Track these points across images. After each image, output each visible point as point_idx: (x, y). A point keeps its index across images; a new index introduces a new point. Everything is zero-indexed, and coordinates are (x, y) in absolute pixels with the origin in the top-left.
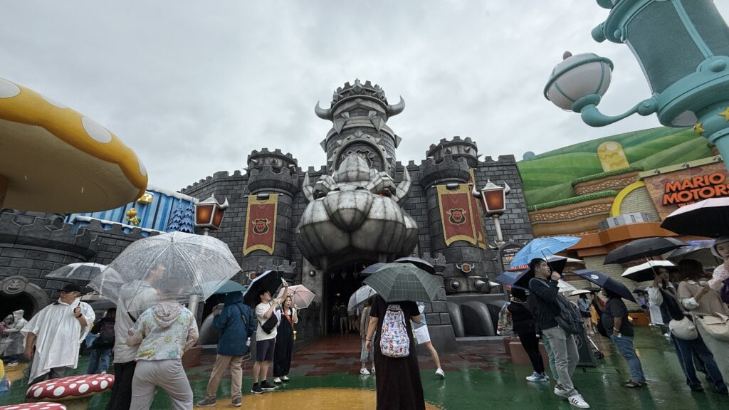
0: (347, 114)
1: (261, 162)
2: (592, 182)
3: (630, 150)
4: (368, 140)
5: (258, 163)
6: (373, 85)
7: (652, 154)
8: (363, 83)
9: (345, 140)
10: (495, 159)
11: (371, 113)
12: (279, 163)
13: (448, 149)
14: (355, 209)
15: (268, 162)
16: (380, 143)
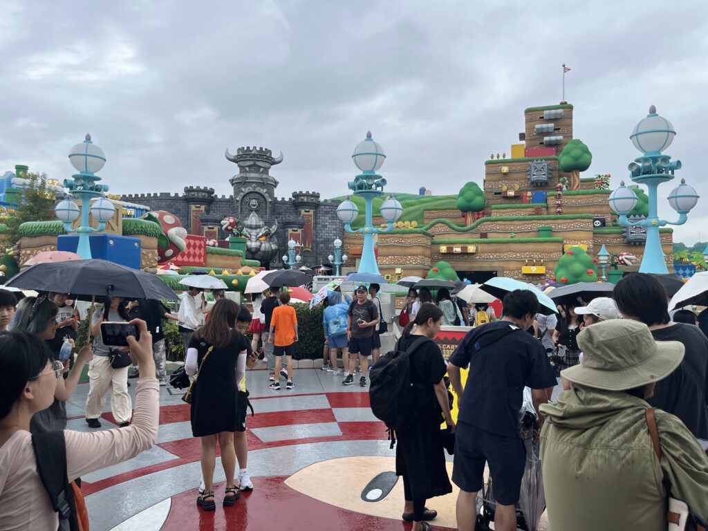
0: (247, 169)
1: (196, 195)
4: (260, 192)
5: (194, 195)
6: (264, 150)
8: (258, 149)
9: (247, 190)
10: (329, 201)
11: (262, 169)
12: (207, 195)
13: (302, 198)
14: (256, 248)
15: (200, 195)
16: (266, 193)
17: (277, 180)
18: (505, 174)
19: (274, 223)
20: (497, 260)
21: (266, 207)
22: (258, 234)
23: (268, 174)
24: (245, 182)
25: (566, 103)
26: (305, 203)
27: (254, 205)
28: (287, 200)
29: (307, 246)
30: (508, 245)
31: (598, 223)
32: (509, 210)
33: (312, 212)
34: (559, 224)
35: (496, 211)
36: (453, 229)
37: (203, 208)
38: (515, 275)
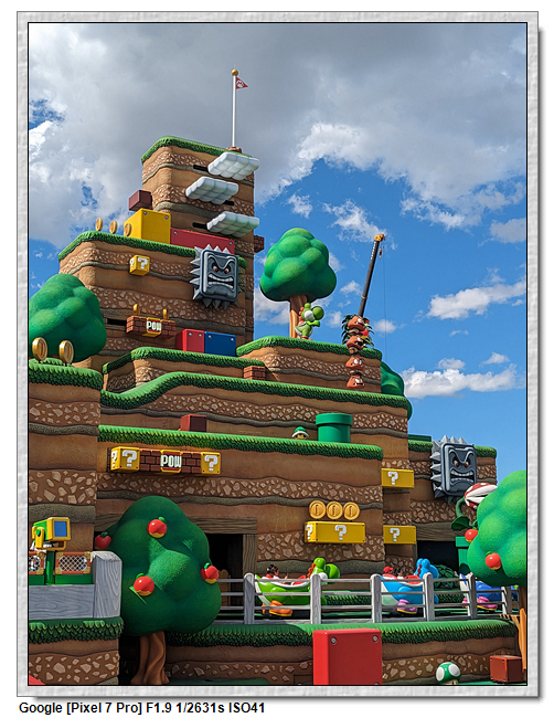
20: (241, 499)
38: (285, 547)
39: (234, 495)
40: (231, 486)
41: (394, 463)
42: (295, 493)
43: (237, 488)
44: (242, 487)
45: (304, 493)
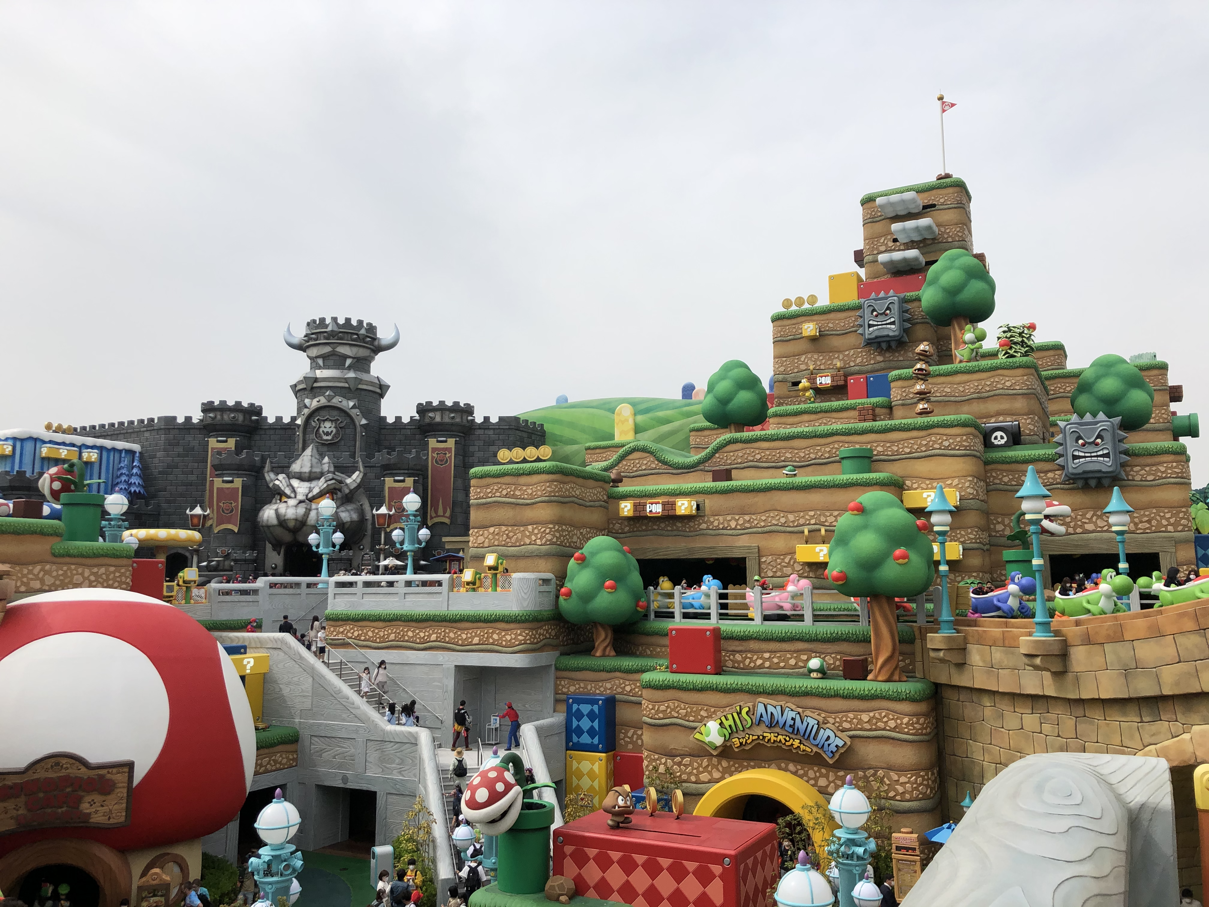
0: (320, 362)
1: (219, 417)
2: (598, 451)
3: (640, 418)
4: (341, 405)
5: (216, 417)
6: (354, 323)
7: (653, 427)
8: (341, 321)
9: (315, 403)
10: (494, 420)
11: (348, 362)
12: (240, 417)
13: (431, 414)
14: (296, 520)
15: (227, 417)
16: (354, 407)
17: (386, 379)
18: (813, 339)
19: (354, 469)
20: (744, 530)
21: (355, 435)
22: (311, 490)
23: (368, 371)
24: (313, 388)
25: (948, 176)
26: (439, 424)
27: (327, 434)
28: (406, 420)
29: (440, 512)
30: (769, 495)
31: (999, 438)
32: (806, 417)
33: (451, 443)
34: (892, 442)
35: (776, 420)
36: (665, 463)
37: (231, 443)
38: (785, 567)
39: (739, 527)
40: (737, 520)
41: (949, 482)
42: (793, 522)
43: (741, 522)
44: (745, 521)
45: (802, 521)
